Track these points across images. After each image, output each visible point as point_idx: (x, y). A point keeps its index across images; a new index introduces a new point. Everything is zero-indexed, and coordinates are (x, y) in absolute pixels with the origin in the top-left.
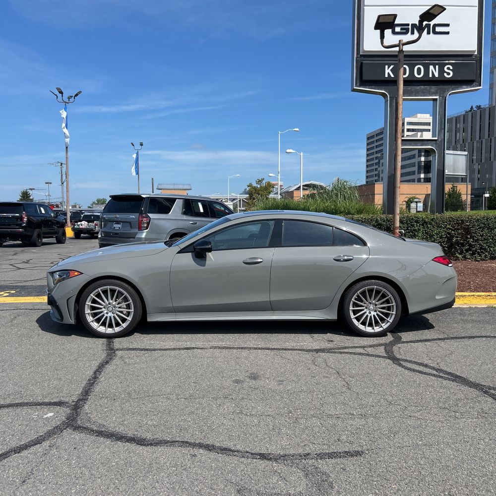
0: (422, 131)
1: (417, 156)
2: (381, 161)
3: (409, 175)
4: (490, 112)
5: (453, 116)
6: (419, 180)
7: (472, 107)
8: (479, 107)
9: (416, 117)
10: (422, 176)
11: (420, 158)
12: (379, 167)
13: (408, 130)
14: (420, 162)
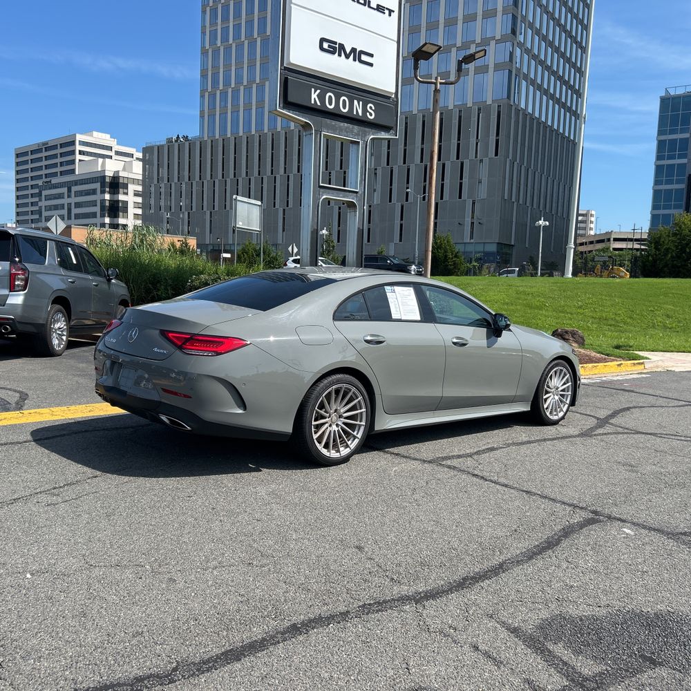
0: (104, 157)
1: (99, 191)
2: (43, 192)
3: (89, 218)
4: (201, 147)
5: (154, 144)
6: (103, 225)
7: (178, 137)
8: (186, 138)
9: (92, 136)
10: (107, 220)
11: (103, 195)
12: (40, 200)
13: (81, 153)
14: (103, 201)
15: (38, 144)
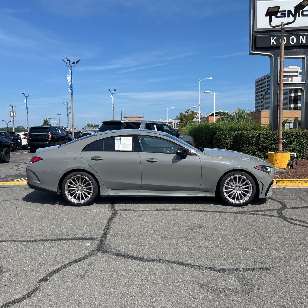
0: (292, 76)
2: (265, 96)
6: (290, 108)
9: (288, 68)
10: (292, 106)
11: (290, 94)
12: (264, 100)
14: (291, 97)
15: (264, 76)
